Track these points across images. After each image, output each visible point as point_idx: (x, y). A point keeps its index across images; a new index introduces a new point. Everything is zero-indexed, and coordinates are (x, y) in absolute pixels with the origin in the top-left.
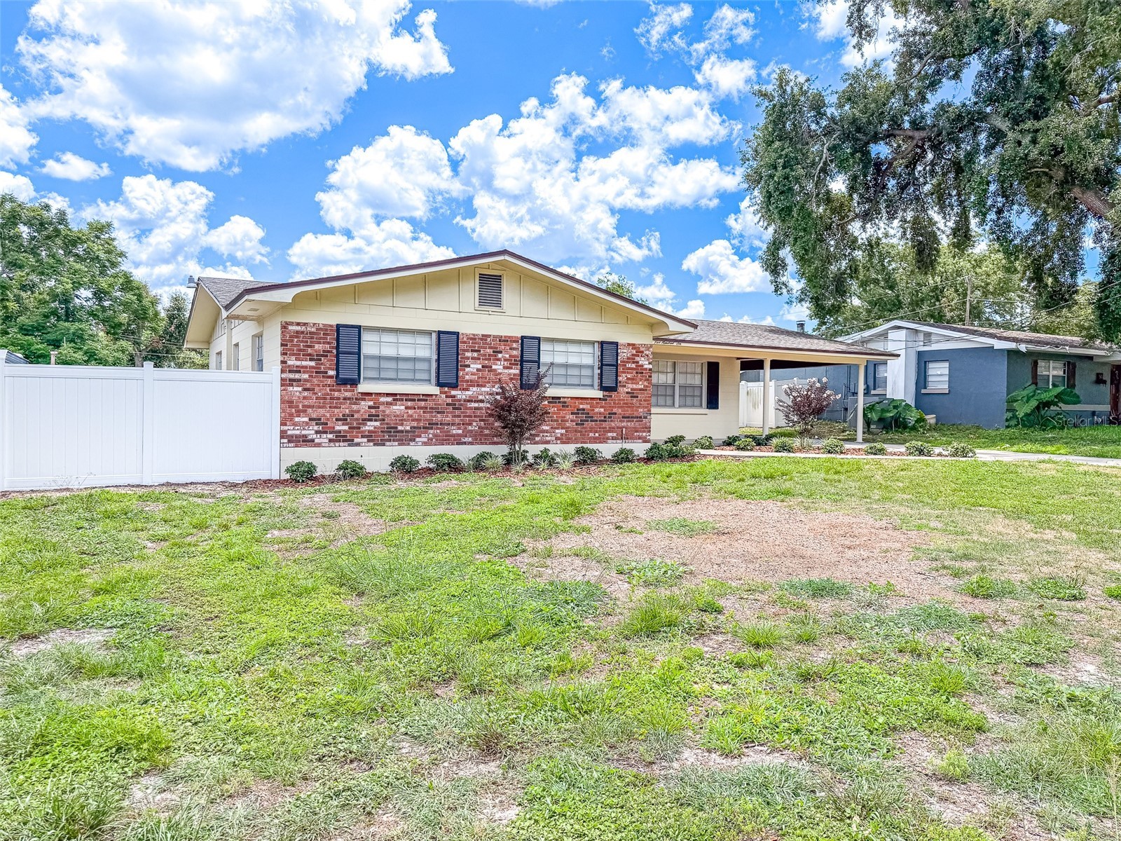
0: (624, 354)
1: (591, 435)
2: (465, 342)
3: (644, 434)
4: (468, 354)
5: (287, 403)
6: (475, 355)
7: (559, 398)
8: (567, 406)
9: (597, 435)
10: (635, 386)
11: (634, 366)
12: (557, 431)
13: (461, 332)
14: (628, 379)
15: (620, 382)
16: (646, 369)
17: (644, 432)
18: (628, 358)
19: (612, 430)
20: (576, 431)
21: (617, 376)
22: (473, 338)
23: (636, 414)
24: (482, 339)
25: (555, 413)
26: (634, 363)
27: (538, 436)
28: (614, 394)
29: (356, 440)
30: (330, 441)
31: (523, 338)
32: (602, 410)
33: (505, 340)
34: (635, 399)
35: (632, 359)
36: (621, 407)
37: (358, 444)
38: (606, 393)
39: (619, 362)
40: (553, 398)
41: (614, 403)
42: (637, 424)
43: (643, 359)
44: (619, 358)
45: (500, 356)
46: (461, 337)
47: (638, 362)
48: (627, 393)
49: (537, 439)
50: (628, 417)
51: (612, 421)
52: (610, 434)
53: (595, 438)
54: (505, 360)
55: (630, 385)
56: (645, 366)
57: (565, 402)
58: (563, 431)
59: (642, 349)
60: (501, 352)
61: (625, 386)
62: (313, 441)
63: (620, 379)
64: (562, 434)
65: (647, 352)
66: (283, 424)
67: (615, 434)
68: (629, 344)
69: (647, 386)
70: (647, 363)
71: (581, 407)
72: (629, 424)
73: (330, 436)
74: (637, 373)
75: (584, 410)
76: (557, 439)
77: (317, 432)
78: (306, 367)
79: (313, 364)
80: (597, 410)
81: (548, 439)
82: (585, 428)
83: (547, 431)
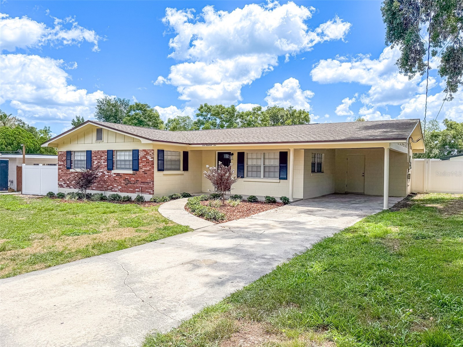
0: (141, 154)
1: (130, 189)
2: (93, 154)
3: (150, 190)
4: (94, 158)
5: (59, 175)
6: (96, 158)
7: (119, 174)
8: (122, 177)
9: (132, 189)
10: (145, 169)
11: (145, 160)
12: (119, 187)
13: (92, 150)
14: (143, 165)
15: (140, 167)
16: (150, 161)
17: (150, 189)
18: (143, 156)
19: (137, 188)
20: (125, 187)
21: (138, 164)
22: (95, 152)
23: (146, 181)
24: (97, 152)
25: (118, 180)
26: (145, 158)
27: (113, 188)
28: (138, 172)
29: (71, 187)
30: (66, 186)
31: (108, 151)
32: (134, 179)
33: (103, 152)
34: (146, 175)
35: (144, 157)
36: (141, 178)
37: (71, 188)
38: (134, 172)
39: (139, 158)
40: (118, 174)
41: (138, 176)
42: (147, 186)
43: (149, 156)
44: (140, 156)
45: (102, 158)
46: (92, 152)
47: (147, 158)
48: (143, 172)
49: (113, 190)
50: (143, 183)
51: (137, 184)
52: (137, 190)
53: (131, 191)
54: (104, 159)
55: (144, 168)
56: (150, 160)
57: (121, 176)
58: (121, 187)
59: (148, 152)
60: (102, 157)
61: (142, 169)
62: (63, 186)
63: (140, 165)
64: (120, 188)
65: (150, 153)
66: (58, 181)
67: (138, 190)
68: (143, 150)
69: (151, 169)
70: (150, 158)
71: (126, 177)
72: (144, 185)
73: (66, 185)
74: (146, 163)
75: (127, 179)
76: (119, 190)
77: (64, 184)
78: (62, 164)
79: (63, 163)
80: (132, 179)
81: (116, 190)
82: (128, 186)
83: (115, 187)
